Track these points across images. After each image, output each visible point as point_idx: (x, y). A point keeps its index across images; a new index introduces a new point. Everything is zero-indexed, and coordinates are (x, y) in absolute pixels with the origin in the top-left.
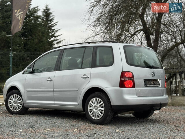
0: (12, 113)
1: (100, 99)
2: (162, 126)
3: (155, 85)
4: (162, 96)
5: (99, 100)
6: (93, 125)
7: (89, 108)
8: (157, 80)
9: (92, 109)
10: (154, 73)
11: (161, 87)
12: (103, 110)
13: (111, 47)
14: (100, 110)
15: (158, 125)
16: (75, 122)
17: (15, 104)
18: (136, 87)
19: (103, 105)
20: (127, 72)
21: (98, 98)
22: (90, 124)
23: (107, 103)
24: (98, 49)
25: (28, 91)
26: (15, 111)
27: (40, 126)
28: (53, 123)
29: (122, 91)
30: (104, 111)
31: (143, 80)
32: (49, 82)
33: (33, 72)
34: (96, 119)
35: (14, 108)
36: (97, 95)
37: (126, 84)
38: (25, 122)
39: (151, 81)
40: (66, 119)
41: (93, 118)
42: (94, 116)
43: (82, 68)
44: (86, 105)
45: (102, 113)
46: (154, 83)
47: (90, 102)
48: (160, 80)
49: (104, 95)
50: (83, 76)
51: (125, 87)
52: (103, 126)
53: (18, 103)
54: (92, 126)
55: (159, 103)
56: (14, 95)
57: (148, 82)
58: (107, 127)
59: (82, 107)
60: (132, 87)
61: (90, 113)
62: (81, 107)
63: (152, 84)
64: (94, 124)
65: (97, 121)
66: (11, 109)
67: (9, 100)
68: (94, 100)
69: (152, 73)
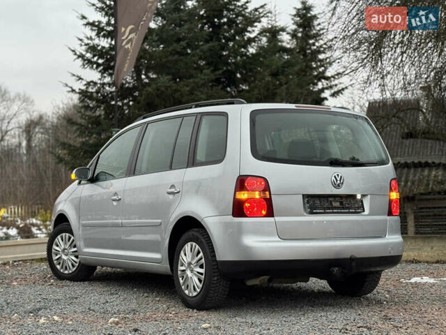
0: (60, 276)
1: (197, 247)
3: (343, 208)
7: (180, 268)
8: (355, 196)
9: (185, 270)
10: (338, 178)
11: (371, 214)
12: (202, 274)
13: (225, 115)
14: (198, 272)
17: (66, 255)
18: (277, 216)
19: (203, 261)
20: (249, 178)
21: (194, 244)
23: (210, 257)
24: (205, 120)
25: (84, 226)
26: (66, 272)
30: (204, 276)
31: (301, 196)
32: (115, 203)
33: (94, 180)
34: (191, 295)
35: (64, 267)
36: (193, 235)
39: (330, 199)
40: (146, 294)
41: (187, 292)
42: (187, 288)
43: (171, 168)
45: (200, 281)
46: (341, 203)
47: (182, 253)
48: (364, 196)
53: (71, 255)
56: (64, 234)
59: (169, 266)
60: (265, 216)
61: (182, 279)
62: (166, 266)
63: (335, 208)
65: (194, 299)
66: (58, 267)
67: (54, 247)
68: (188, 247)
69: (333, 178)
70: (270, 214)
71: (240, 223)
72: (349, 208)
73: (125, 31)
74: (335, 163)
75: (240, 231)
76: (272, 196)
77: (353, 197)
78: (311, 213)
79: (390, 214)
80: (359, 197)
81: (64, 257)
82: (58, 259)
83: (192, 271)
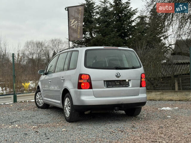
3: (121, 85)
4: (136, 96)
11: (132, 87)
13: (78, 51)
17: (40, 100)
18: (94, 89)
19: (70, 104)
25: (43, 90)
26: (40, 106)
30: (70, 110)
31: (103, 81)
32: (50, 83)
33: (46, 74)
34: (67, 116)
39: (116, 82)
42: (66, 114)
43: (63, 71)
44: (63, 104)
45: (69, 112)
46: (120, 83)
47: (65, 101)
50: (62, 78)
51: (82, 89)
55: (121, 103)
56: (39, 93)
57: (111, 83)
59: (62, 106)
60: (89, 89)
61: (65, 111)
63: (117, 85)
65: (68, 118)
66: (38, 104)
67: (37, 97)
68: (66, 99)
69: (116, 74)
70: (91, 88)
72: (123, 85)
73: (72, 21)
74: (117, 68)
75: (80, 94)
76: (92, 81)
77: (125, 81)
78: (107, 87)
79: (141, 86)
80: (127, 81)
81: (39, 100)
83: (67, 108)
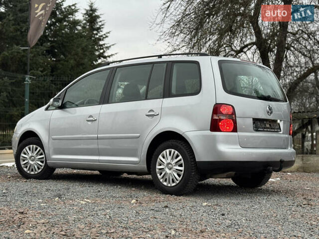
0: (26, 176)
1: (176, 152)
2: (284, 199)
3: (272, 128)
4: (286, 148)
5: (174, 152)
6: (164, 195)
7: (158, 167)
8: (276, 121)
9: (163, 169)
10: (270, 109)
11: (283, 133)
12: (181, 171)
13: (197, 63)
14: (177, 169)
15: (276, 198)
16: (133, 191)
18: (239, 132)
19: (182, 161)
20: (223, 105)
21: (173, 150)
22: (159, 195)
23: (189, 159)
24: (175, 67)
25: (54, 139)
26: (32, 173)
27: (72, 195)
28: (96, 192)
29: (214, 138)
30: (183, 172)
31: (252, 119)
32: (89, 123)
34: (169, 185)
35: (31, 169)
36: (172, 144)
37: (221, 126)
38: (47, 190)
39: (265, 122)
40: (119, 187)
41: (165, 184)
42: (166, 180)
43: (146, 99)
44: (152, 162)
45: (179, 175)
46: (270, 125)
47: (160, 157)
48: (281, 121)
49: (184, 145)
50: (149, 112)
51: (221, 131)
52: (181, 197)
53: (37, 160)
54: (162, 197)
56: (31, 146)
57: (260, 124)
58: (188, 198)
59: (146, 166)
61: (160, 175)
62: (144, 166)
64: (166, 194)
65: (172, 188)
66: (25, 169)
67: (22, 155)
69: (268, 108)
70: (235, 130)
71: (214, 136)
72: (274, 129)
76: (237, 118)
78: (257, 131)
79: (290, 134)
81: (31, 162)
82: (24, 164)
83: (170, 169)
